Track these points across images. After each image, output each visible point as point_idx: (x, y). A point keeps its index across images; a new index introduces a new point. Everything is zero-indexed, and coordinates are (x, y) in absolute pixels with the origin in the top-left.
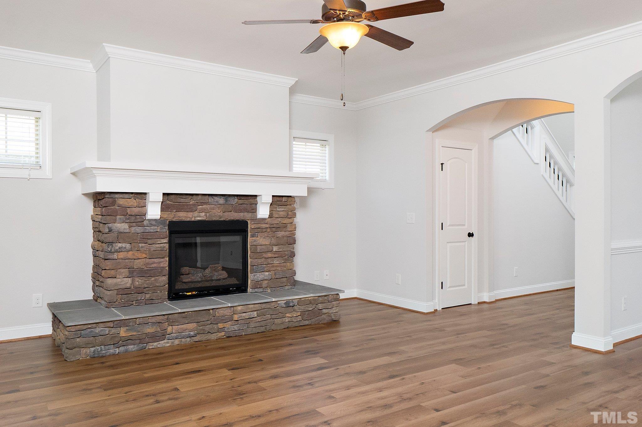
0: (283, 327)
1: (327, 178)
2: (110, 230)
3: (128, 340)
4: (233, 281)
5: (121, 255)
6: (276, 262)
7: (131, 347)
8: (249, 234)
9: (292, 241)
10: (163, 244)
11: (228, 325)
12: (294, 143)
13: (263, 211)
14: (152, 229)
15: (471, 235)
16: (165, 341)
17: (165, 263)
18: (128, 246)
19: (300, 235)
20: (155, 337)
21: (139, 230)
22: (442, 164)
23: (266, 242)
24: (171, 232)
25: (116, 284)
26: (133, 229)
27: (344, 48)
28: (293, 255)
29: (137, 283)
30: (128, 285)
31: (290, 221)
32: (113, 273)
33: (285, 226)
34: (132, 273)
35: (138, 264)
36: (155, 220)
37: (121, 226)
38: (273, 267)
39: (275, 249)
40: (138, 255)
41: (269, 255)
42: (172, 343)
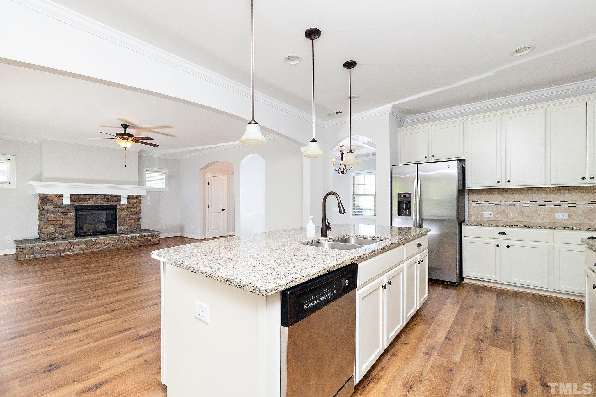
0: (130, 246)
1: (165, 187)
2: (44, 209)
3: (51, 252)
4: (110, 229)
5: (49, 219)
6: (131, 221)
7: (52, 255)
8: (117, 210)
9: (139, 213)
10: (73, 214)
11: (101, 246)
12: (147, 173)
13: (124, 201)
14: (66, 209)
15: (223, 210)
16: (70, 252)
17: (73, 222)
18: (53, 215)
19: (142, 210)
20: (64, 251)
21: (59, 209)
22: (208, 183)
23: (127, 213)
24: (76, 210)
25: (47, 231)
26: (56, 209)
27: (125, 148)
28: (140, 218)
29: (58, 230)
30: (53, 231)
31: (139, 205)
32: (45, 226)
33: (135, 207)
34: (55, 226)
35: (58, 223)
36: (68, 205)
37: (49, 207)
38: (130, 223)
39: (130, 216)
40: (59, 219)
41: (127, 219)
42: (73, 253)
